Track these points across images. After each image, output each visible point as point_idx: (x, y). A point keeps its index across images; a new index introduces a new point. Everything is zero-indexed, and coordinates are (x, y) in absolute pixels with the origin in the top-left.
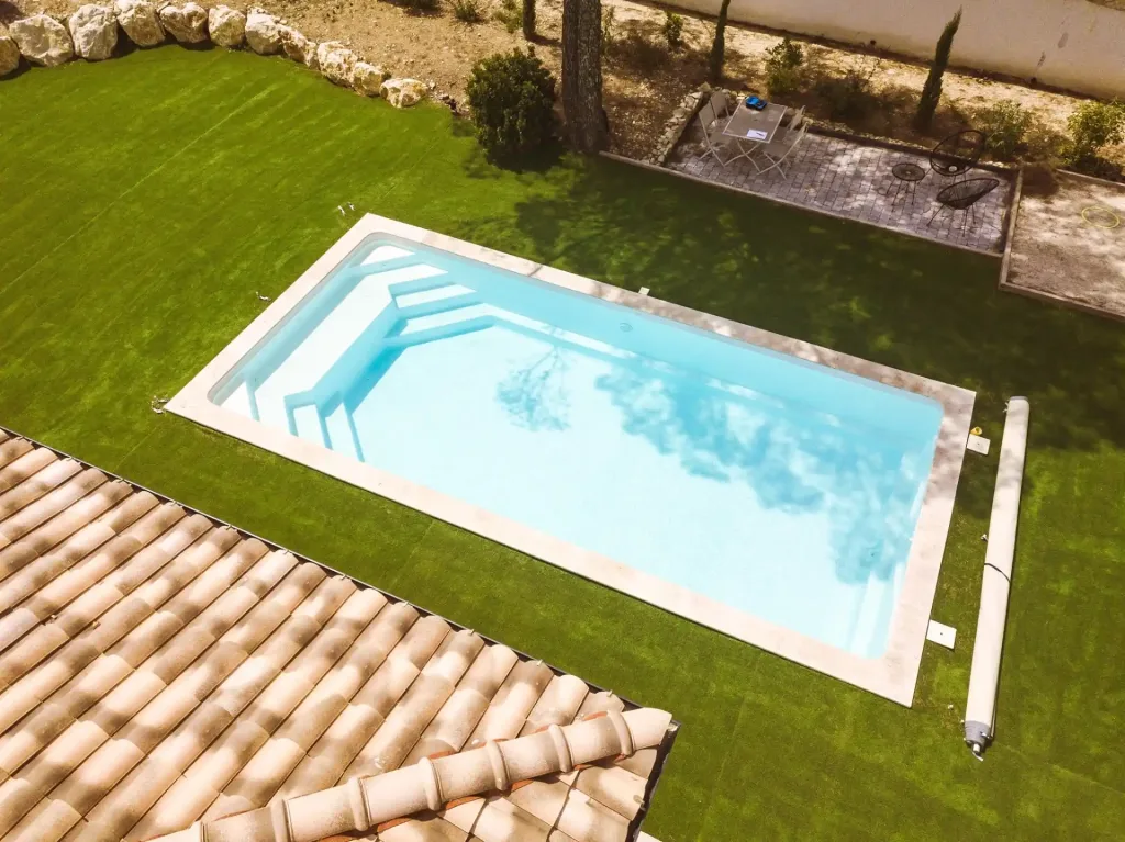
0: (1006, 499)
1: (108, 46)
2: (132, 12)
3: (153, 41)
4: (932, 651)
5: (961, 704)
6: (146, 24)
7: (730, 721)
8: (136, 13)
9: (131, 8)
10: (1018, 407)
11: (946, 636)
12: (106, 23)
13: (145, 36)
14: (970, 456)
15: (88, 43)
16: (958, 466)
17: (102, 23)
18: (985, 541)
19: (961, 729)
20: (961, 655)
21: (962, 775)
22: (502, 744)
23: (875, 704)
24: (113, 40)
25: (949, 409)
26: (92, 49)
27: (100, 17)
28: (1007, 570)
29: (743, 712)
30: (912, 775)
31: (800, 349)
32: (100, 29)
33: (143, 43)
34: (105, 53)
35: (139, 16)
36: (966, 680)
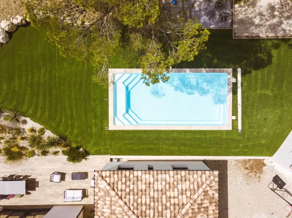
0: (239, 91)
1: (7, 37)
2: (7, 27)
3: (15, 29)
4: (233, 121)
5: (237, 126)
6: (11, 27)
7: (210, 140)
8: (8, 27)
9: (6, 26)
10: (239, 70)
11: (234, 118)
12: (4, 33)
13: (13, 29)
14: (233, 83)
15: (4, 40)
16: (232, 86)
17: (3, 34)
18: (237, 99)
19: (238, 130)
20: (237, 119)
21: (239, 135)
22: (206, 182)
23: (227, 131)
24: (7, 35)
25: (229, 74)
26: (6, 41)
27: (2, 33)
28: (241, 104)
29: (212, 138)
30: (233, 137)
31: (202, 70)
32: (4, 36)
33: (13, 31)
34: (8, 39)
35: (9, 27)
36: (238, 123)
